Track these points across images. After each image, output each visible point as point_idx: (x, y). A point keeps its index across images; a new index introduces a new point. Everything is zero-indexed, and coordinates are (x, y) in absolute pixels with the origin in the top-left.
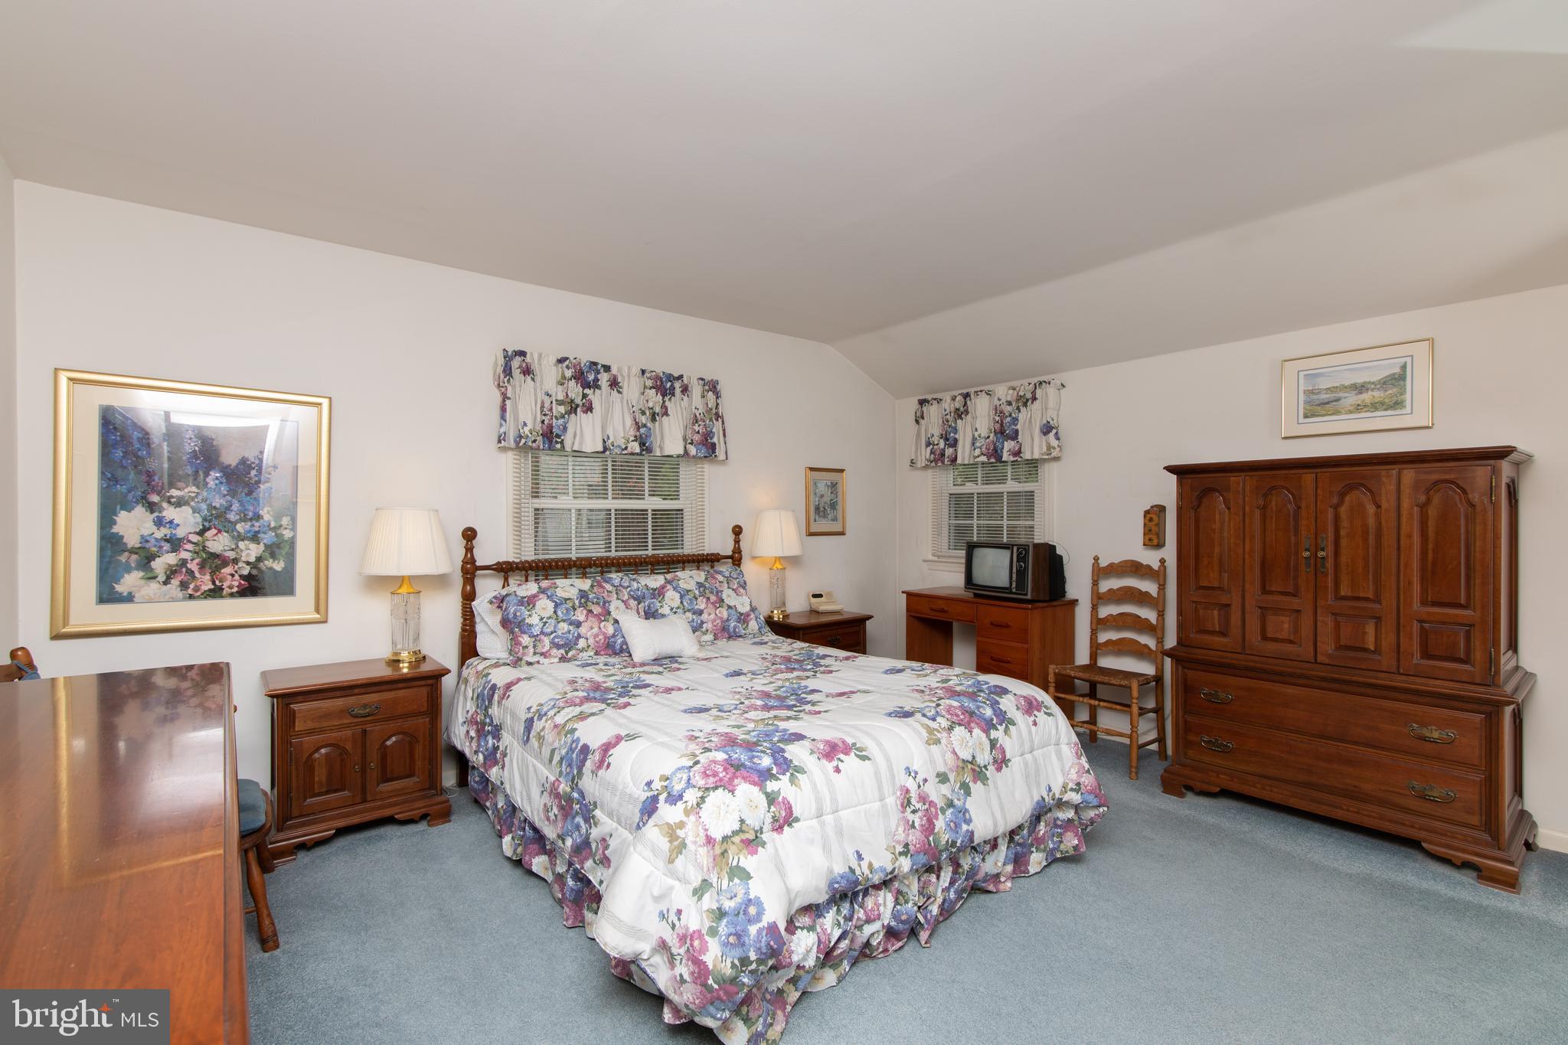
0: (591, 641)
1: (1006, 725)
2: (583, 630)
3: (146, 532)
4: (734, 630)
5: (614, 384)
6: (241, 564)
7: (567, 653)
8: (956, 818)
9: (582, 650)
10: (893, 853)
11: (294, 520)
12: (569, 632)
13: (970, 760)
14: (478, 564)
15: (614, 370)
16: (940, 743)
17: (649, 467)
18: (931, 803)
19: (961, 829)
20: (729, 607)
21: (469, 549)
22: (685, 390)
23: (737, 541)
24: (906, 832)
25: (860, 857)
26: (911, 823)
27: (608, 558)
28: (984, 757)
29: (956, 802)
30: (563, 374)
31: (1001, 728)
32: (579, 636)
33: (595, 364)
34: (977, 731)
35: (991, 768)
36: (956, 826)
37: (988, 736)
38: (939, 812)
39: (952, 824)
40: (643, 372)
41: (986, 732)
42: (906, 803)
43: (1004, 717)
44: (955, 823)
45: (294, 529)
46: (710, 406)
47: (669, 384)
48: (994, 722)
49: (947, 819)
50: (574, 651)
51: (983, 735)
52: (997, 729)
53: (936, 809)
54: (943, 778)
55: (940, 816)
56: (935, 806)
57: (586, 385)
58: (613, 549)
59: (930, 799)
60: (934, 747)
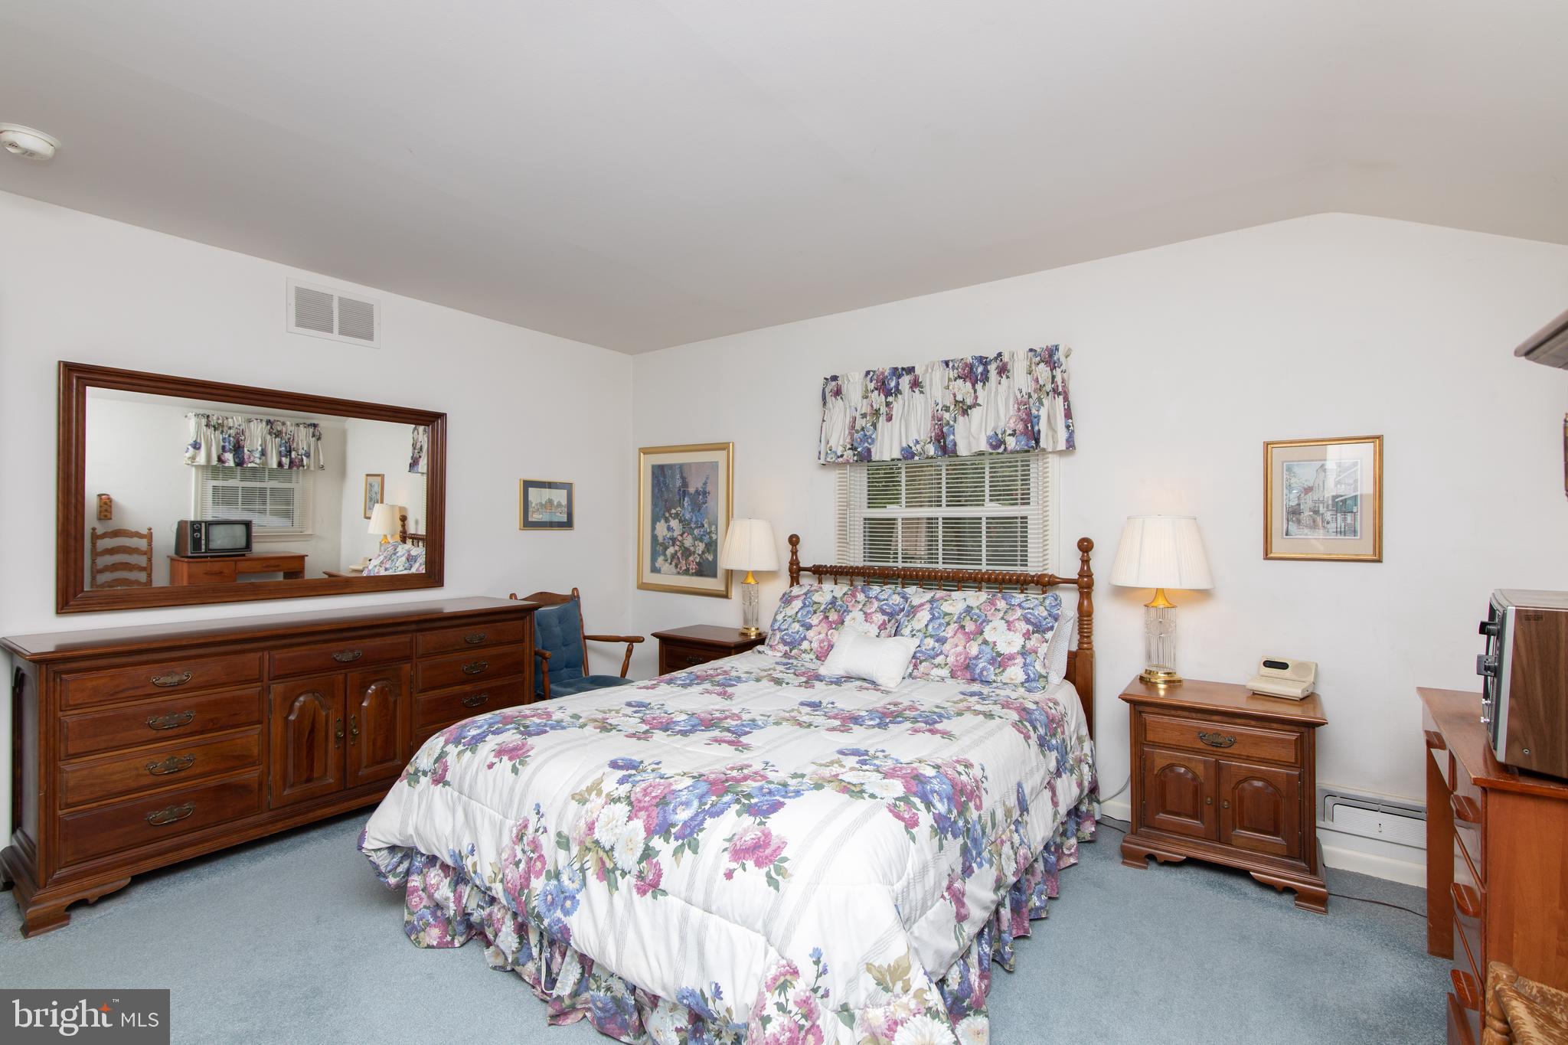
0: (815, 645)
1: (683, 845)
2: (810, 634)
3: (664, 534)
4: (982, 672)
5: (916, 384)
6: (696, 555)
7: (791, 651)
8: (557, 896)
9: (805, 651)
10: (495, 874)
11: (717, 527)
12: (798, 632)
13: (608, 847)
14: (802, 565)
15: (918, 371)
16: (584, 804)
17: (947, 470)
18: (541, 857)
19: (555, 912)
20: (985, 642)
21: (794, 553)
22: (1003, 370)
23: (1085, 561)
24: (507, 863)
25: (472, 852)
26: (517, 859)
27: (934, 570)
28: (627, 858)
29: (564, 878)
30: (866, 386)
31: (674, 844)
32: (805, 638)
33: (896, 369)
34: (638, 824)
35: (631, 879)
36: (552, 903)
37: (648, 839)
38: (544, 873)
39: (549, 897)
40: (947, 363)
41: (650, 832)
42: (520, 838)
43: (691, 834)
44: (553, 899)
45: (717, 534)
46: (1041, 382)
47: (980, 369)
48: (673, 830)
49: (548, 888)
50: (796, 650)
51: (643, 834)
52: (667, 841)
53: (543, 867)
54: (563, 842)
55: (543, 878)
56: (544, 863)
57: (888, 393)
58: (900, 559)
59: (542, 853)
60: (574, 804)
